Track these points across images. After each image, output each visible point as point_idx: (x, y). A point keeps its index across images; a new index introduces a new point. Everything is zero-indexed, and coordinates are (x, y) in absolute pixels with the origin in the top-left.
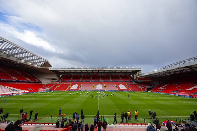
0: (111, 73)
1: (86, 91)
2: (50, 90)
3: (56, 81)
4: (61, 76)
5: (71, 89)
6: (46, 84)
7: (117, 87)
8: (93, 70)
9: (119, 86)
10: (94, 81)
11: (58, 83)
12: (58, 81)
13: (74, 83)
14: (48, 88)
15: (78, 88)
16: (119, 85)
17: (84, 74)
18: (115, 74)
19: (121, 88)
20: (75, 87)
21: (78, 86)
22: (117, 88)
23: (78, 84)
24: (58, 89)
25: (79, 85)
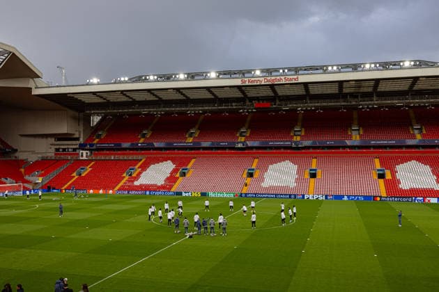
0: (353, 95)
1: (204, 194)
2: (47, 188)
3: (75, 144)
4: (96, 120)
5: (137, 183)
6: (32, 158)
7: (381, 176)
8: (238, 82)
9: (394, 173)
10: (256, 144)
11: (84, 155)
12: (82, 147)
13: (155, 156)
14: (40, 180)
15: (172, 179)
16: (399, 168)
17: (199, 109)
18: (375, 102)
19: (405, 185)
20: (157, 174)
21: (175, 171)
22: (381, 181)
23: (173, 161)
24: (82, 184)
25: (181, 164)
